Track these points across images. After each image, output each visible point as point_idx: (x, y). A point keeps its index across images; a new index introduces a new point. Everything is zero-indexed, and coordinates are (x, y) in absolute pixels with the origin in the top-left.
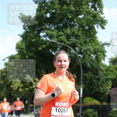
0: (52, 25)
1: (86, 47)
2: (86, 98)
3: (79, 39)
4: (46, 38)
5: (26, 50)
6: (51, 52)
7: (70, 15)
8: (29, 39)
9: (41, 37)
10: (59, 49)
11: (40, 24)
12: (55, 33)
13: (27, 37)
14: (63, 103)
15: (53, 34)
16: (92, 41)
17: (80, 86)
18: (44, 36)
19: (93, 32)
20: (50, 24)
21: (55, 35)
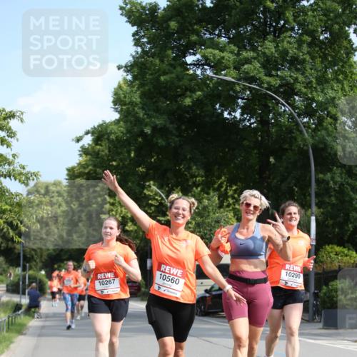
0: (220, 31)
1: (325, 94)
2: (328, 248)
4: (204, 70)
5: (143, 109)
6: (220, 111)
8: (151, 74)
9: (188, 67)
10: (245, 101)
11: (184, 30)
12: (230, 55)
15: (223, 57)
16: (341, 77)
17: (309, 213)
18: (198, 64)
19: (343, 49)
20: (214, 29)
21: (228, 61)
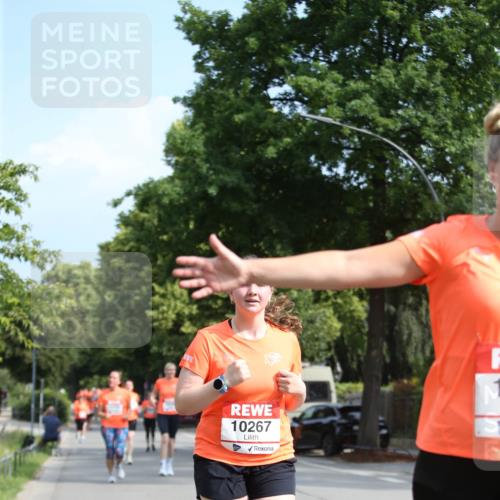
0: (317, 52)
1: (463, 142)
3: (432, 108)
4: (294, 107)
5: (207, 161)
6: (316, 165)
7: (394, 8)
8: (219, 112)
9: (272, 102)
10: (350, 151)
11: (267, 50)
12: (332, 85)
13: (213, 105)
14: (252, 406)
15: (323, 88)
18: (285, 99)
19: (491, 78)
20: (308, 50)
21: (330, 93)
